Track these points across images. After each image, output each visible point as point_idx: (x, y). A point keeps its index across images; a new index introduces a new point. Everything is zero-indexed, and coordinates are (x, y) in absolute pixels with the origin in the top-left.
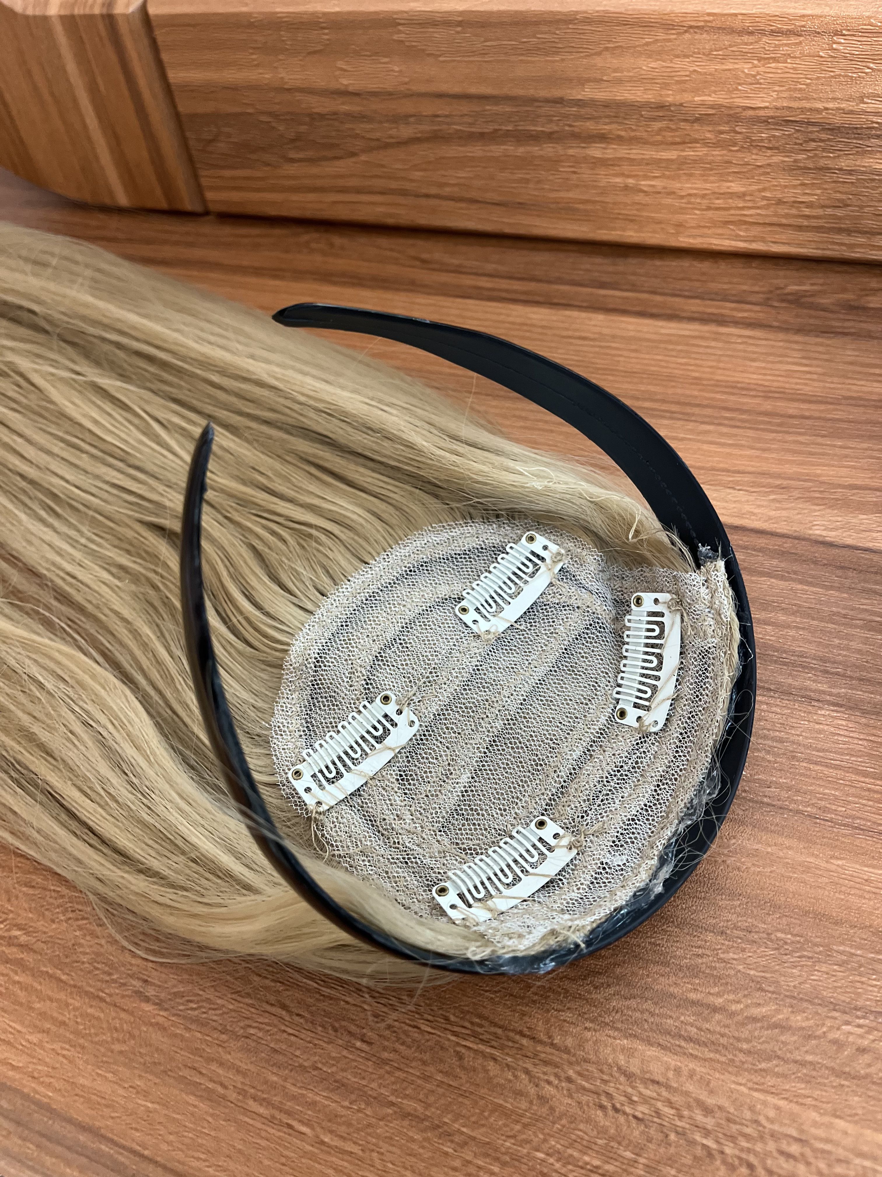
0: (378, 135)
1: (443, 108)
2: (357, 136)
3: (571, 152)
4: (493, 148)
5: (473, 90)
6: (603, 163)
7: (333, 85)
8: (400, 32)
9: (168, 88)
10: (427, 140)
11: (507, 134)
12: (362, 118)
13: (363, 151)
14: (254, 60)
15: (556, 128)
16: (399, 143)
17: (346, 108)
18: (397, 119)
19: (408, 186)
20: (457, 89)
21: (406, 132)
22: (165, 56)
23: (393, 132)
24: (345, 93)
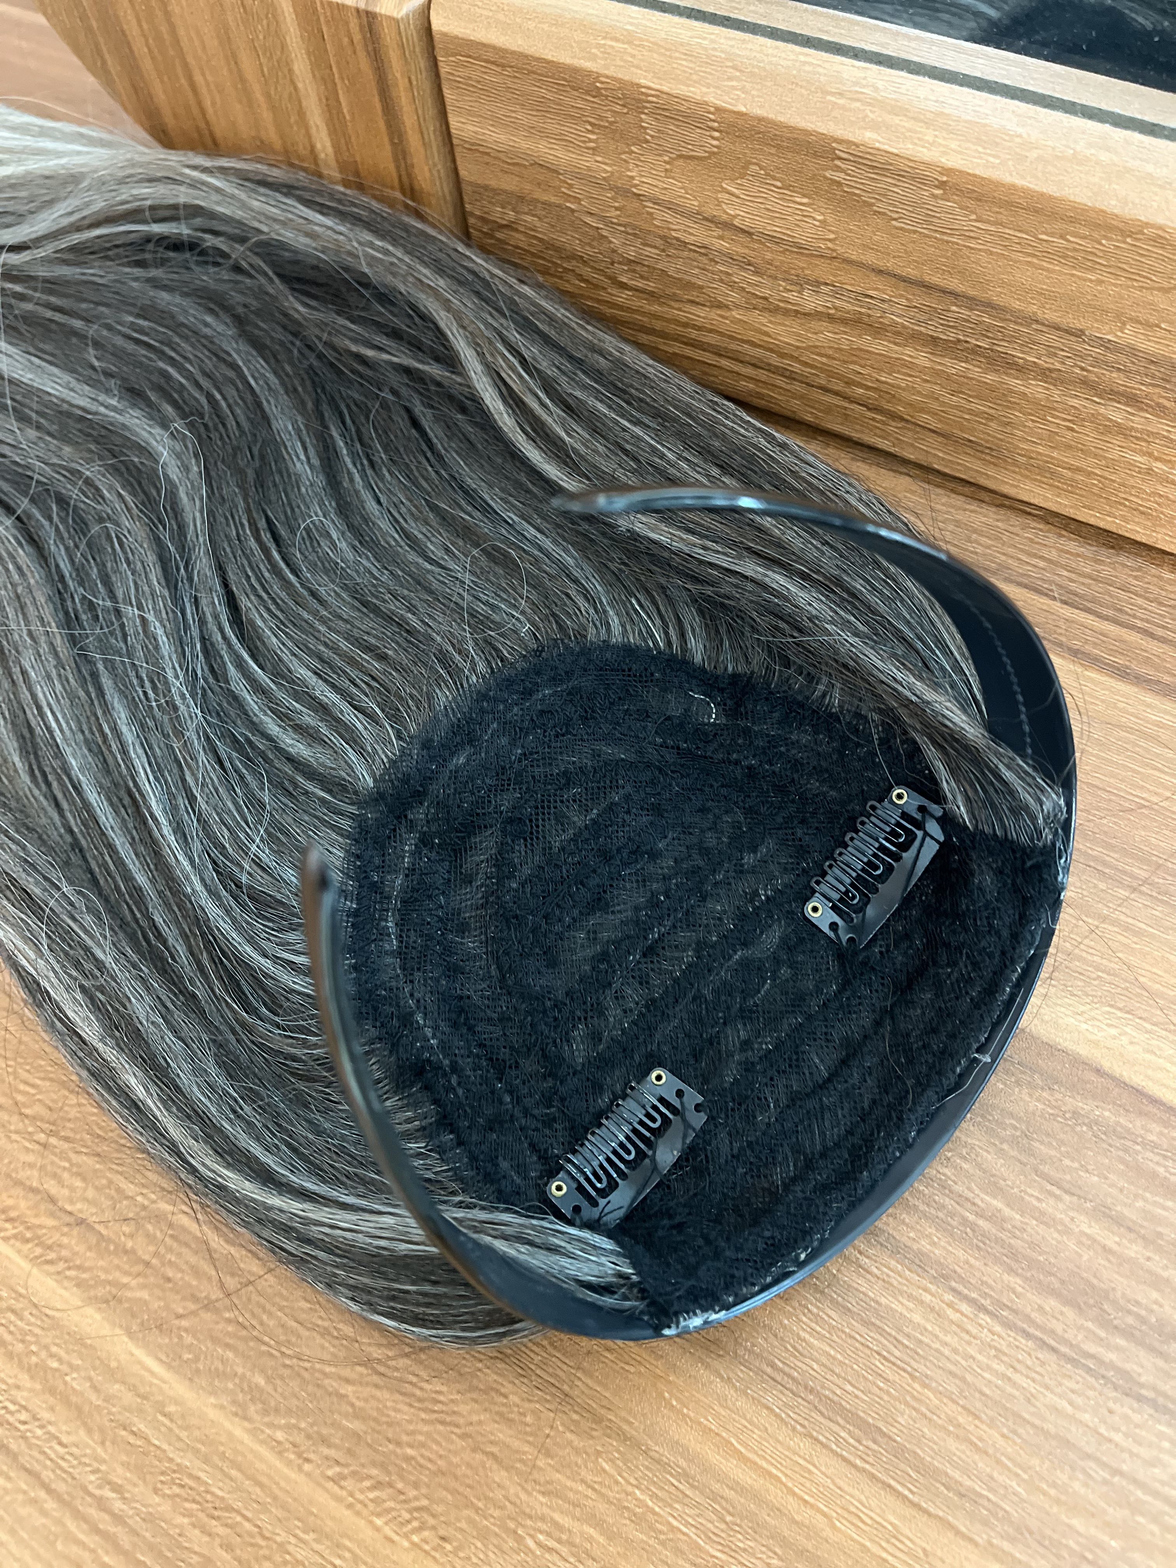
0: (767, 293)
1: (880, 289)
2: (732, 285)
3: (1074, 402)
4: (947, 361)
5: (936, 279)
6: (1122, 431)
7: (711, 210)
8: (838, 169)
10: (844, 321)
11: (975, 351)
12: (747, 264)
13: (739, 306)
14: (590, 141)
15: (1058, 366)
16: (797, 312)
18: (803, 282)
19: (798, 368)
20: (911, 272)
21: (810, 301)
22: (451, 95)
23: (792, 296)
24: (727, 225)
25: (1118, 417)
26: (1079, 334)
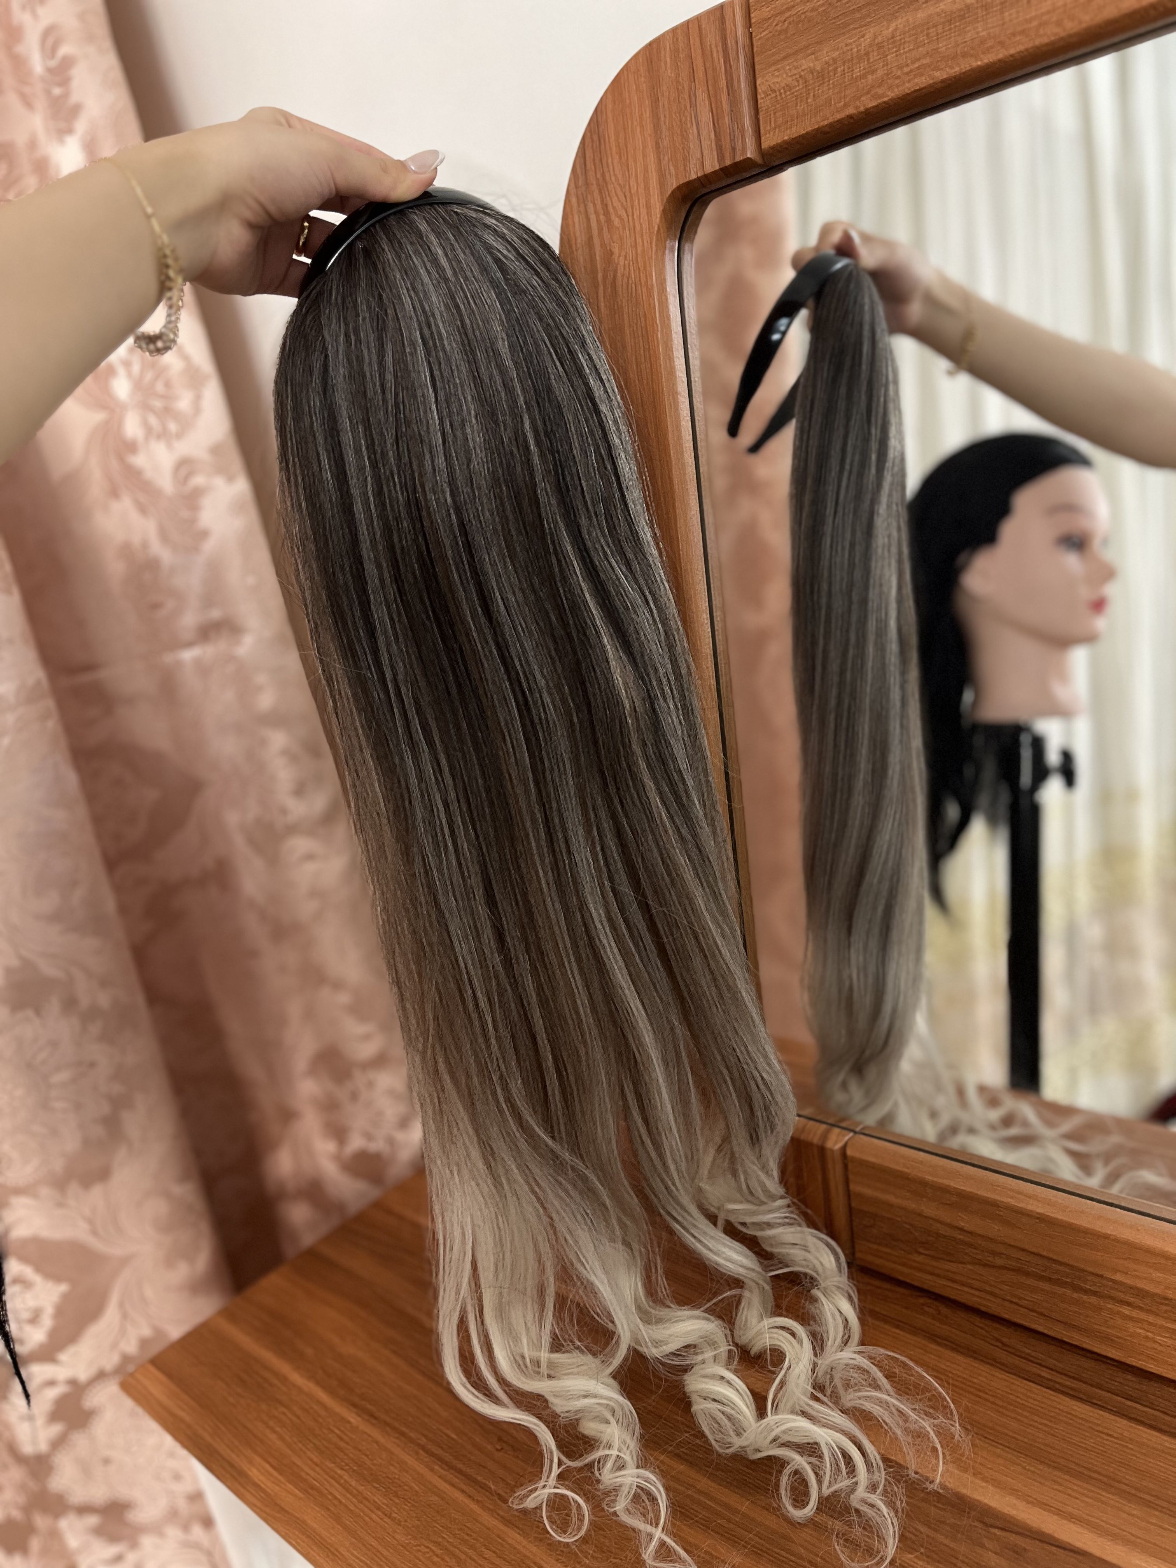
0: (979, 1257)
1: (1024, 1257)
2: (966, 1254)
3: (1109, 1306)
4: (1057, 1288)
5: (1045, 1253)
6: (1131, 1318)
7: (955, 1223)
8: (1001, 1211)
9: (848, 1194)
10: (1013, 1270)
11: (1066, 1284)
12: (970, 1245)
13: (970, 1263)
14: (906, 1196)
15: (1098, 1290)
16: (994, 1266)
17: (962, 1237)
18: (994, 1253)
19: (997, 1291)
20: (1034, 1250)
21: (999, 1262)
22: (851, 1177)
23: (991, 1259)
24: (962, 1230)
25: (1127, 1312)
26: (1102, 1276)
